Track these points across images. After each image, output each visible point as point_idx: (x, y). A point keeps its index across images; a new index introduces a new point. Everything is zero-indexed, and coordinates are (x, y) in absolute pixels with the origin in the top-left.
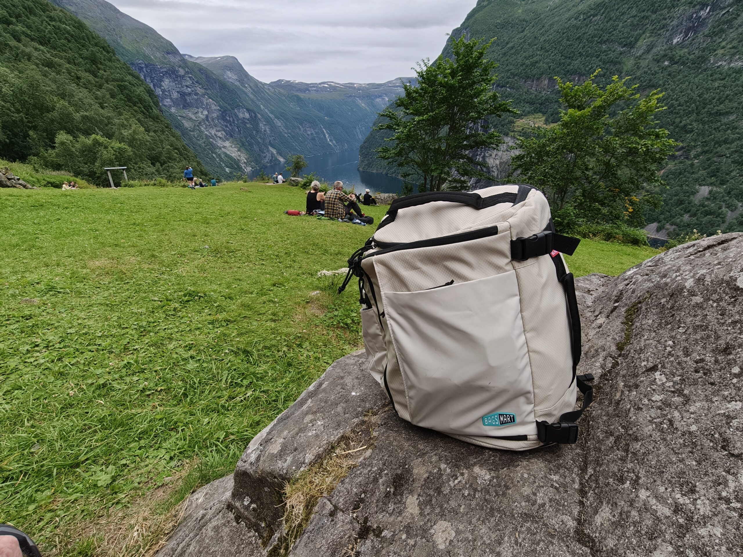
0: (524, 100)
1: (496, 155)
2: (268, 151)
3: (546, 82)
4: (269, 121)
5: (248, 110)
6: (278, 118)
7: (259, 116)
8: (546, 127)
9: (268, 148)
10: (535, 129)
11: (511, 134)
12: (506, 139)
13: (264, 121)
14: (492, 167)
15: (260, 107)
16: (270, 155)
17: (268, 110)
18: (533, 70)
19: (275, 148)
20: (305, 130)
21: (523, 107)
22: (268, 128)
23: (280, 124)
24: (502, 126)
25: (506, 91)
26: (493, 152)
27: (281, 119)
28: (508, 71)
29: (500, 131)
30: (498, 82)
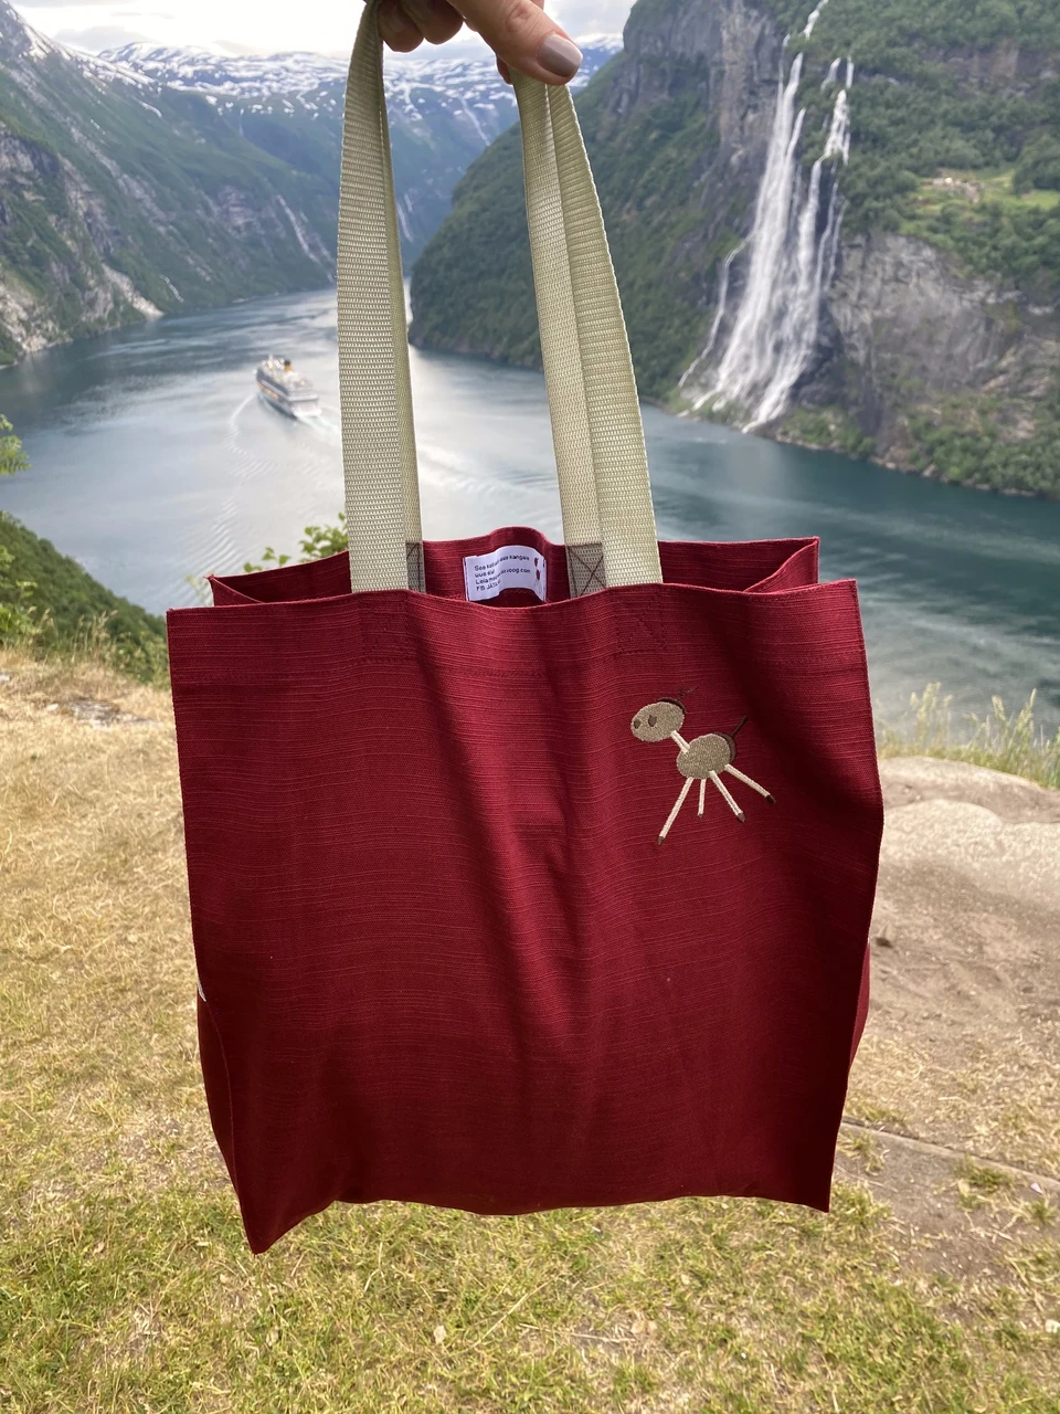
0: (944, 116)
2: (102, 282)
3: (1013, 58)
4: (100, 183)
5: (30, 146)
6: (133, 173)
7: (68, 165)
8: (1019, 203)
9: (100, 272)
10: (982, 209)
11: (908, 227)
12: (891, 242)
13: (86, 181)
14: (851, 333)
15: (70, 135)
16: (109, 296)
17: (98, 144)
18: (969, 20)
19: (126, 273)
20: (227, 212)
21: (944, 138)
22: (100, 206)
23: (139, 193)
24: (877, 199)
25: (887, 85)
26: (851, 283)
27: (142, 175)
28: (890, 21)
29: (871, 214)
30: (860, 58)
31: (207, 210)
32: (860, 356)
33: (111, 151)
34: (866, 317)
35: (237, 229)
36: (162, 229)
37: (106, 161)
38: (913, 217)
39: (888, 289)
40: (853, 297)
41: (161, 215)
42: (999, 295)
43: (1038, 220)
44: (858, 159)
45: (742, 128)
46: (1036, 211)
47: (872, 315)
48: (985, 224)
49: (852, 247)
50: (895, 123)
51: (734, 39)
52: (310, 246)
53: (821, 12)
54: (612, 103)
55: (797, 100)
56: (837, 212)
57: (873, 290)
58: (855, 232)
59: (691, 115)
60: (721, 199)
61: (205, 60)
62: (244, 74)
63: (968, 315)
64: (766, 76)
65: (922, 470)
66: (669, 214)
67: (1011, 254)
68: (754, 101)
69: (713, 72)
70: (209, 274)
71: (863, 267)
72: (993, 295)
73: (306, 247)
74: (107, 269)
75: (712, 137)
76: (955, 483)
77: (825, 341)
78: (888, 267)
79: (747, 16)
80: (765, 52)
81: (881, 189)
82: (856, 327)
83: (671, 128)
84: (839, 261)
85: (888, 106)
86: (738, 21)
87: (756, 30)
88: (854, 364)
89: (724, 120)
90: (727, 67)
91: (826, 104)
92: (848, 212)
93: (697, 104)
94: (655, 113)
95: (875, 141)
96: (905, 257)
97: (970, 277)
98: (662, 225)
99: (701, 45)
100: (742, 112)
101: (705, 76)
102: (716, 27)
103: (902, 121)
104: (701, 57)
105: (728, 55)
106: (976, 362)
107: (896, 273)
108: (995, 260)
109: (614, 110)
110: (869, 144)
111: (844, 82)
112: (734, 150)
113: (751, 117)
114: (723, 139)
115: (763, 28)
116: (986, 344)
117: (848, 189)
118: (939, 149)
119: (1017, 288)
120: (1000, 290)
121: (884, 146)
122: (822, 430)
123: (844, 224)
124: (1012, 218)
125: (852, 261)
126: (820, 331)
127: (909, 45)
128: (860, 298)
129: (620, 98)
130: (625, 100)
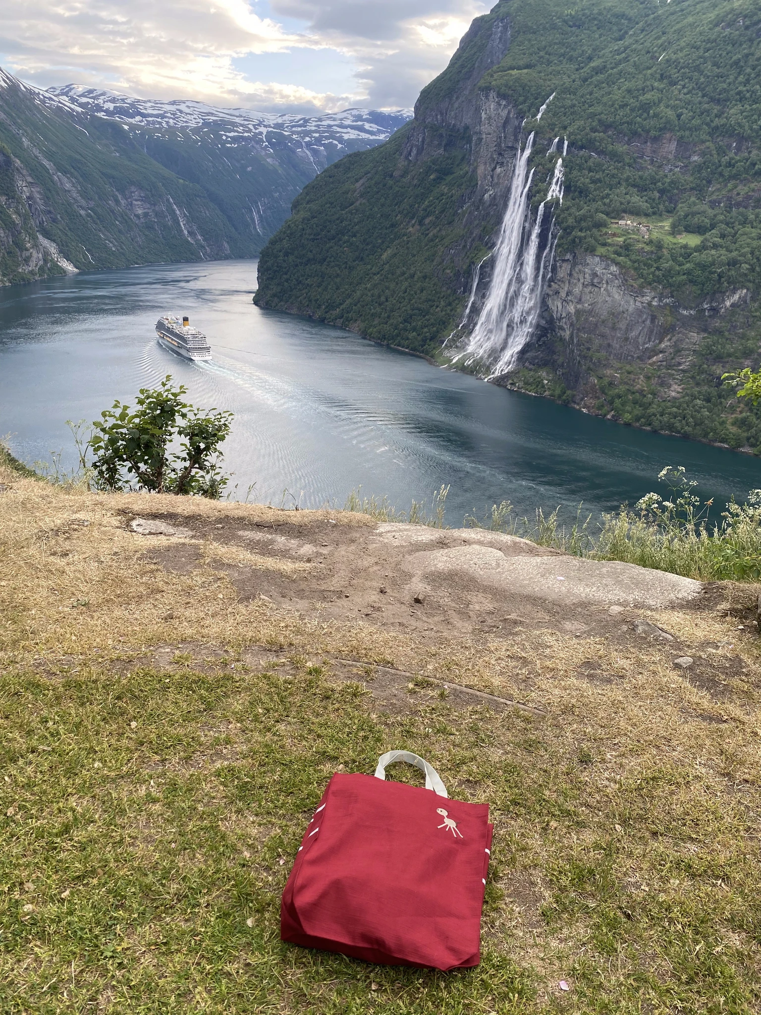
0: (627, 180)
1: (569, 293)
2: (36, 246)
3: (673, 146)
4: (39, 176)
6: (65, 172)
7: (18, 163)
8: (674, 241)
9: (35, 238)
10: (650, 242)
11: (601, 250)
12: (589, 259)
13: (30, 175)
14: (560, 319)
15: (22, 143)
16: (40, 255)
17: (41, 151)
18: (645, 119)
19: (54, 241)
20: (131, 204)
21: (626, 194)
22: (39, 192)
23: (68, 186)
24: (581, 230)
25: (590, 157)
26: (562, 285)
27: (72, 174)
28: (593, 116)
29: (577, 240)
30: (572, 137)
31: (117, 202)
32: (567, 334)
33: (50, 156)
34: (571, 309)
35: (138, 216)
36: (82, 212)
37: (46, 163)
38: (604, 245)
39: (587, 290)
40: (563, 294)
41: (83, 203)
42: (660, 300)
43: (687, 252)
44: (569, 203)
45: (492, 177)
46: (685, 247)
47: (575, 307)
48: (652, 252)
49: (564, 261)
50: (594, 182)
51: (489, 118)
52: (189, 232)
53: (548, 106)
54: (405, 153)
55: (530, 161)
56: (554, 237)
57: (577, 290)
58: (567, 251)
59: (458, 165)
60: (476, 222)
61: (123, 100)
62: (150, 111)
63: (639, 312)
64: (510, 145)
65: (605, 415)
66: (440, 230)
67: (669, 273)
68: (500, 159)
69: (474, 138)
70: (114, 246)
71: (570, 275)
72: (656, 299)
73: (186, 232)
74: (40, 237)
75: (472, 181)
76: (628, 425)
77: (543, 322)
78: (587, 276)
79: (499, 104)
80: (510, 129)
81: (583, 224)
82: (564, 315)
83: (444, 173)
84: (554, 270)
85: (590, 170)
86: (492, 107)
87: (504, 113)
88: (561, 339)
89: (481, 170)
90: (484, 136)
91: (549, 166)
92: (561, 238)
93: (463, 159)
94: (434, 162)
95: (581, 192)
96: (599, 270)
97: (642, 287)
98: (436, 237)
99: (467, 120)
100: (493, 166)
101: (469, 141)
102: (478, 110)
103: (599, 181)
104: (467, 128)
105: (485, 128)
106: (644, 343)
107: (592, 280)
108: (658, 277)
109: (407, 158)
110: (577, 193)
111: (562, 152)
112: (487, 191)
113: (498, 170)
114: (479, 183)
115: (509, 113)
116: (651, 331)
117: (562, 222)
118: (623, 200)
119: (672, 296)
120: (661, 297)
121: (586, 196)
122: (539, 383)
123: (558, 246)
124: (670, 250)
125: (563, 271)
126: (541, 316)
127: (605, 132)
128: (567, 295)
129: (411, 150)
130: (414, 151)
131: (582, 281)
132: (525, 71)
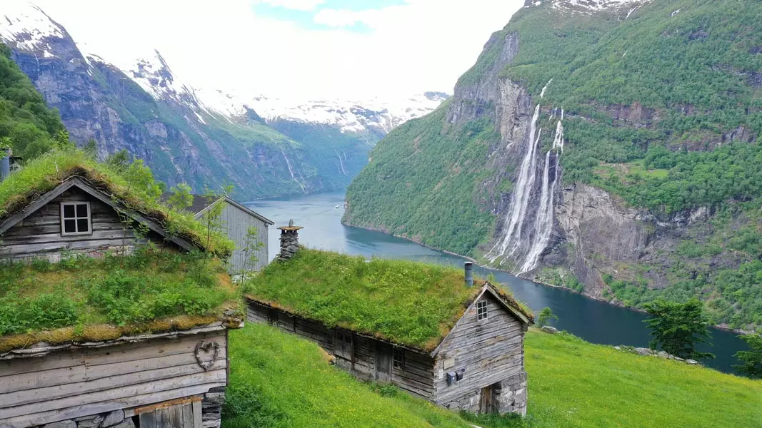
0: (608, 134)
1: (573, 212)
3: (639, 111)
4: (197, 143)
5: (167, 126)
6: (213, 139)
7: (183, 134)
8: (648, 175)
10: (630, 176)
11: (596, 182)
12: (587, 188)
14: (569, 231)
15: (186, 121)
17: (198, 126)
18: (617, 95)
20: (256, 158)
22: (196, 153)
23: (214, 148)
24: (578, 169)
25: (580, 120)
26: (568, 207)
27: (217, 140)
28: (580, 93)
29: (576, 176)
30: (567, 107)
31: (246, 156)
32: (575, 241)
34: (577, 223)
35: (260, 166)
36: (222, 164)
37: (201, 133)
38: (597, 178)
39: (587, 210)
40: (569, 213)
41: (224, 158)
42: (642, 216)
43: (657, 184)
44: (569, 150)
45: (512, 134)
46: (656, 179)
47: (579, 222)
48: (632, 183)
49: (568, 190)
50: (585, 136)
51: (507, 96)
52: (294, 174)
53: (548, 87)
54: (448, 118)
56: (560, 174)
57: (579, 210)
58: (569, 183)
59: (487, 125)
60: (502, 164)
63: (627, 225)
64: (523, 112)
65: (610, 301)
66: (476, 169)
67: (645, 198)
68: (517, 122)
69: (497, 108)
71: (573, 199)
72: (639, 216)
75: (497, 136)
76: (627, 308)
77: (556, 234)
78: (586, 200)
79: (513, 87)
80: (522, 102)
81: (579, 165)
82: (571, 228)
83: (477, 131)
84: (561, 196)
85: (581, 129)
86: (509, 88)
87: (517, 93)
88: (571, 245)
89: (503, 130)
90: (504, 107)
91: (552, 126)
92: (565, 174)
93: (490, 121)
94: (469, 124)
95: (576, 143)
96: (594, 196)
97: (627, 206)
98: (473, 174)
99: (491, 96)
100: (511, 126)
101: (494, 109)
102: (498, 89)
103: (588, 135)
104: (491, 101)
105: (504, 102)
106: (634, 247)
107: (590, 203)
108: (638, 200)
109: (449, 121)
110: (573, 144)
111: (560, 117)
112: (508, 143)
113: (516, 129)
114: (503, 137)
115: (521, 92)
116: (638, 239)
117: (564, 164)
119: (651, 213)
120: (642, 214)
121: (580, 146)
122: (557, 277)
123: (563, 179)
124: (645, 181)
125: (568, 196)
126: (554, 229)
127: (589, 103)
128: (572, 214)
129: (452, 117)
130: (455, 117)
131: (582, 204)
132: (531, 65)
